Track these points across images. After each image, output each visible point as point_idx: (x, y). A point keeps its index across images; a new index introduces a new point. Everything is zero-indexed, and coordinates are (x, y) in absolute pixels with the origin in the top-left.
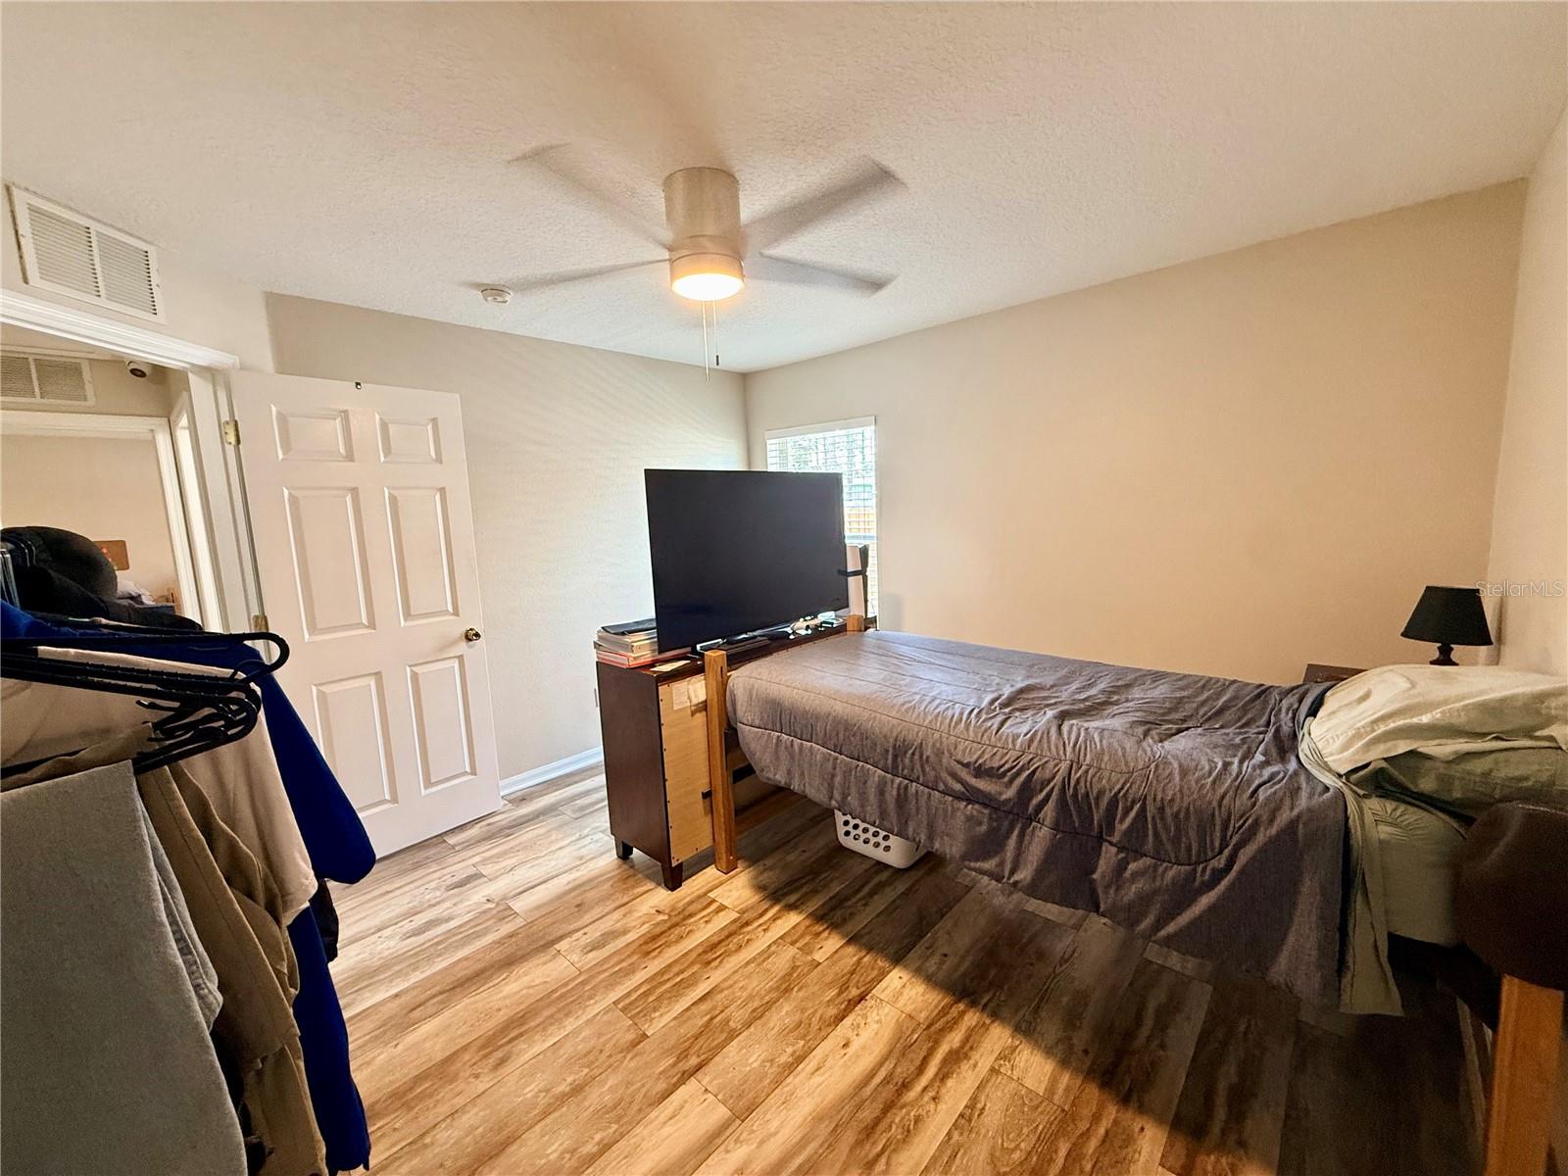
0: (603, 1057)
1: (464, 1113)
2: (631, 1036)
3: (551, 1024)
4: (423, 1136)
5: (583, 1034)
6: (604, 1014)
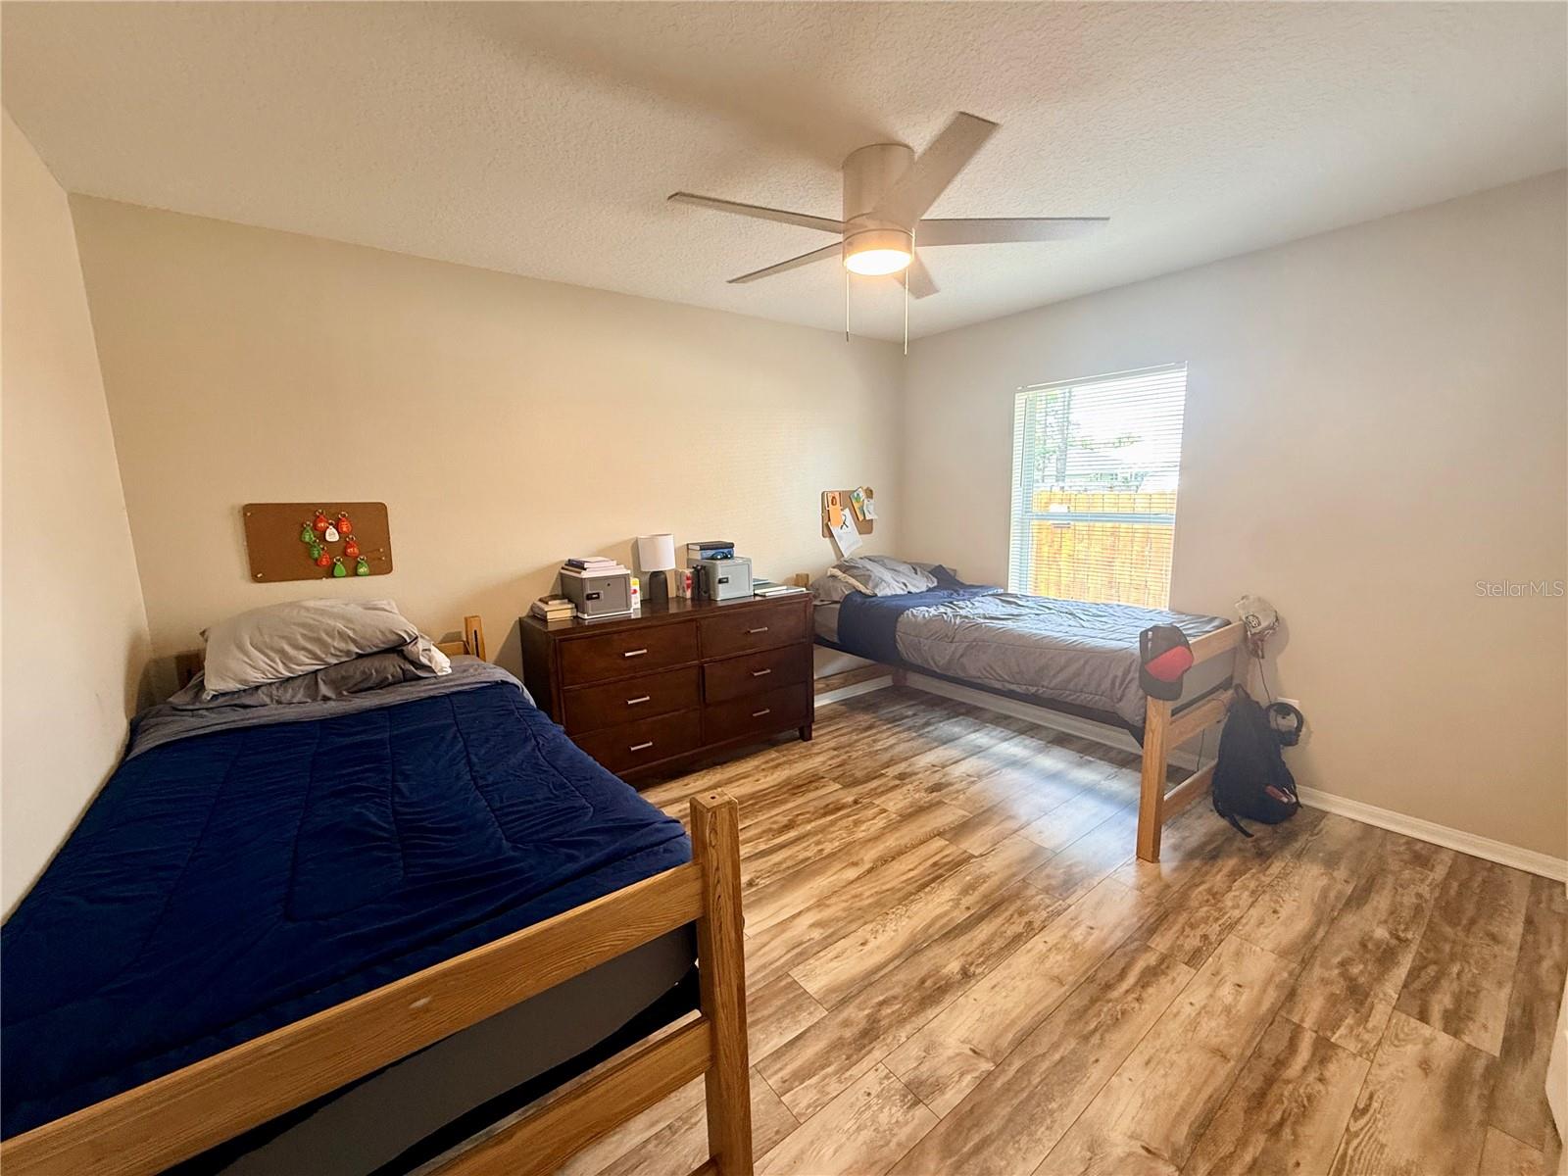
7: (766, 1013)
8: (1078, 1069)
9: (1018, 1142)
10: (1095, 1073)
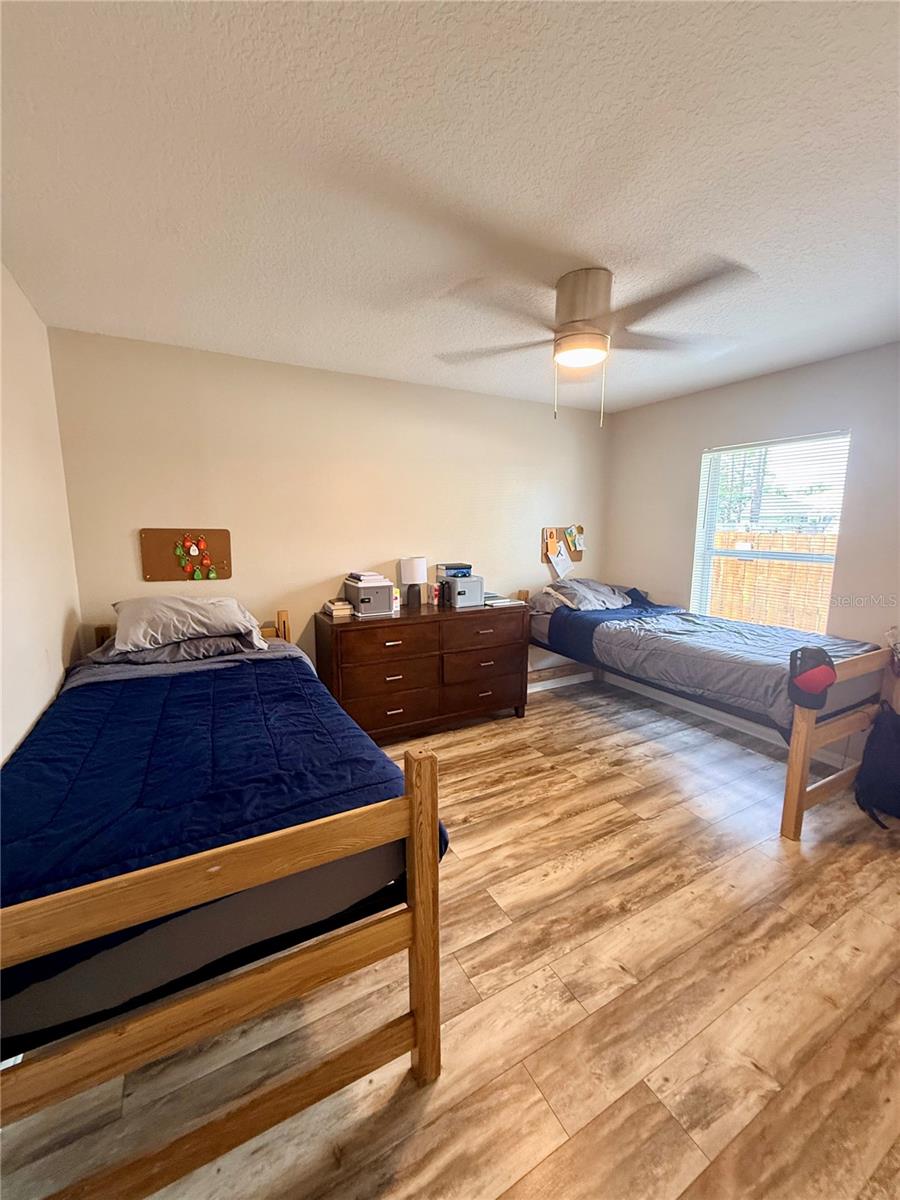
7: (466, 916)
8: (705, 995)
9: (647, 1041)
10: (720, 1000)
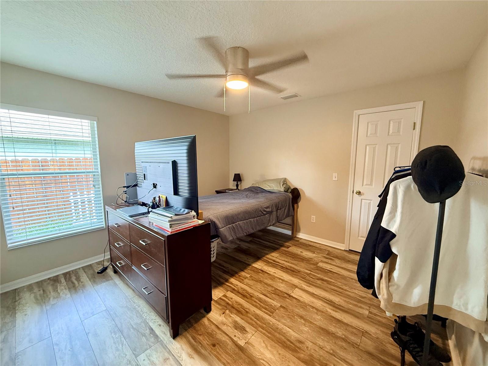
0: (291, 314)
1: (320, 345)
2: (282, 309)
3: (282, 332)
4: (331, 354)
5: (284, 321)
6: (276, 318)
